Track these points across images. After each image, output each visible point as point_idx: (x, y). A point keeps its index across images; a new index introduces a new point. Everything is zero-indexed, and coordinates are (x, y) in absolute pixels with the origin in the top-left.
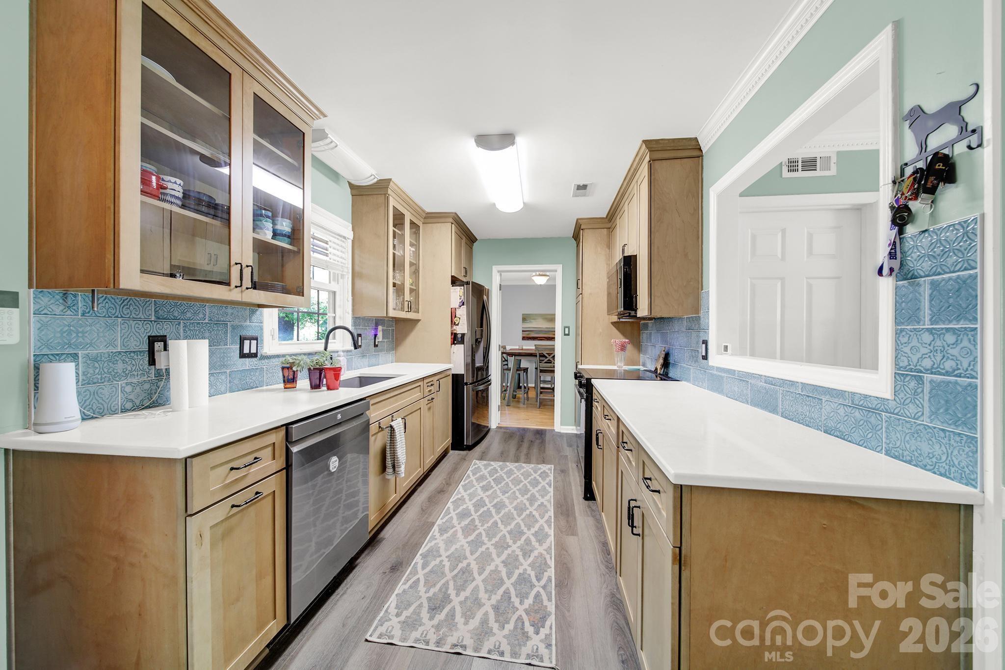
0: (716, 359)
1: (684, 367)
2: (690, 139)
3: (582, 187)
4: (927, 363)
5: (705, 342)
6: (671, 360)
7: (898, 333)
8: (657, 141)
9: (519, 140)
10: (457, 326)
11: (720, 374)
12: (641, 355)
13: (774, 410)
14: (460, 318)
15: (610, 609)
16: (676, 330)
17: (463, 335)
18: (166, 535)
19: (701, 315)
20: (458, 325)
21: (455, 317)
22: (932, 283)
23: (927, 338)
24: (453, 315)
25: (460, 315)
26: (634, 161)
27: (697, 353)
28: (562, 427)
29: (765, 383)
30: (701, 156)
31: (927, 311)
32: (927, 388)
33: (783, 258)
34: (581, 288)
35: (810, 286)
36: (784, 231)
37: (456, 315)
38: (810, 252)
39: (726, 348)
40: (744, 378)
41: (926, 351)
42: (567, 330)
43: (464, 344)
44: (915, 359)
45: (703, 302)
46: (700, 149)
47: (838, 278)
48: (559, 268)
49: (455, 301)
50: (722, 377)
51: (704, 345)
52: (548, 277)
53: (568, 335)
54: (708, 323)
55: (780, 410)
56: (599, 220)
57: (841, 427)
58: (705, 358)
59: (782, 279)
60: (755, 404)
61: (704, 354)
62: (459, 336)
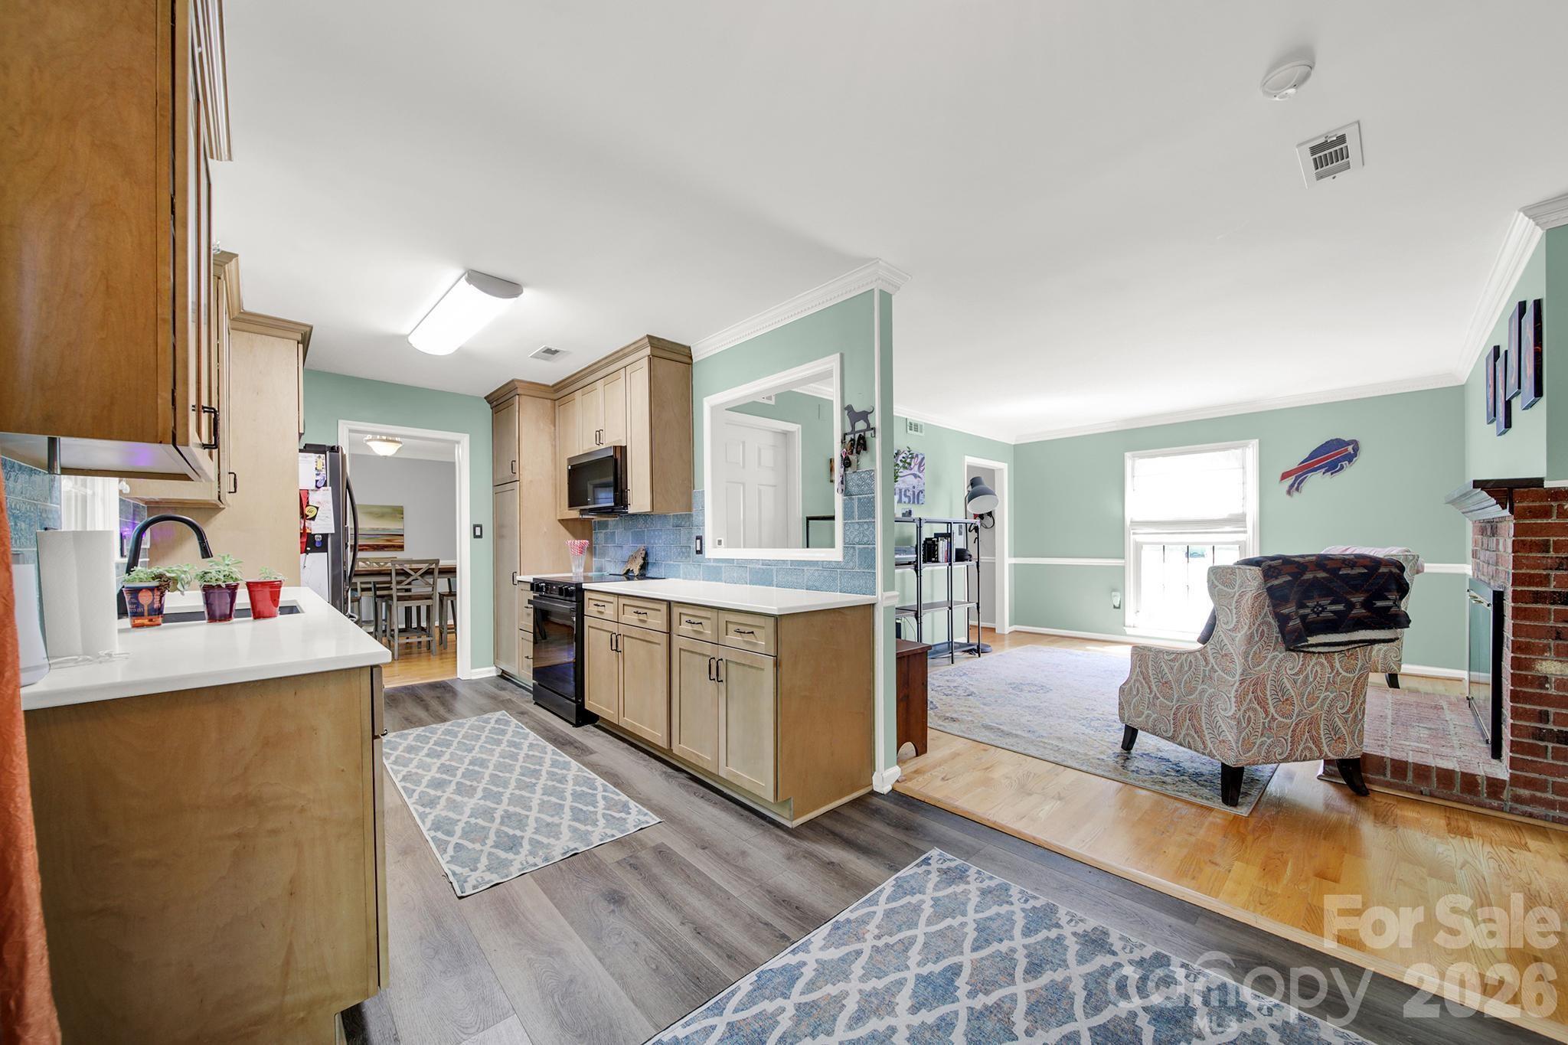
0: (711, 552)
1: (670, 565)
2: (684, 347)
3: (551, 352)
4: (857, 540)
5: (699, 538)
6: (651, 560)
7: (845, 525)
8: (659, 339)
9: (527, 294)
10: (312, 522)
11: (718, 564)
12: (594, 559)
13: (771, 584)
14: (317, 508)
15: (670, 780)
16: (659, 528)
17: (325, 536)
18: (343, 771)
19: (694, 512)
20: (313, 519)
21: (308, 505)
22: (859, 499)
23: (857, 527)
24: (303, 501)
25: (319, 503)
26: (628, 346)
27: (688, 549)
28: (473, 671)
29: (763, 565)
30: (691, 364)
31: (857, 513)
32: (857, 551)
33: (744, 467)
34: (517, 473)
35: (760, 491)
36: (744, 443)
37: (308, 503)
38: (760, 464)
39: (720, 542)
40: (742, 564)
41: (856, 533)
42: (478, 530)
43: (327, 552)
44: (852, 537)
45: (696, 500)
46: (691, 358)
47: (775, 486)
48: (465, 439)
49: (307, 480)
50: (720, 567)
51: (698, 541)
52: (401, 445)
53: (480, 537)
54: (703, 520)
55: (775, 583)
56: (543, 387)
57: (817, 584)
58: (699, 552)
59: (744, 485)
60: (752, 583)
61: (698, 549)
62: (318, 538)
